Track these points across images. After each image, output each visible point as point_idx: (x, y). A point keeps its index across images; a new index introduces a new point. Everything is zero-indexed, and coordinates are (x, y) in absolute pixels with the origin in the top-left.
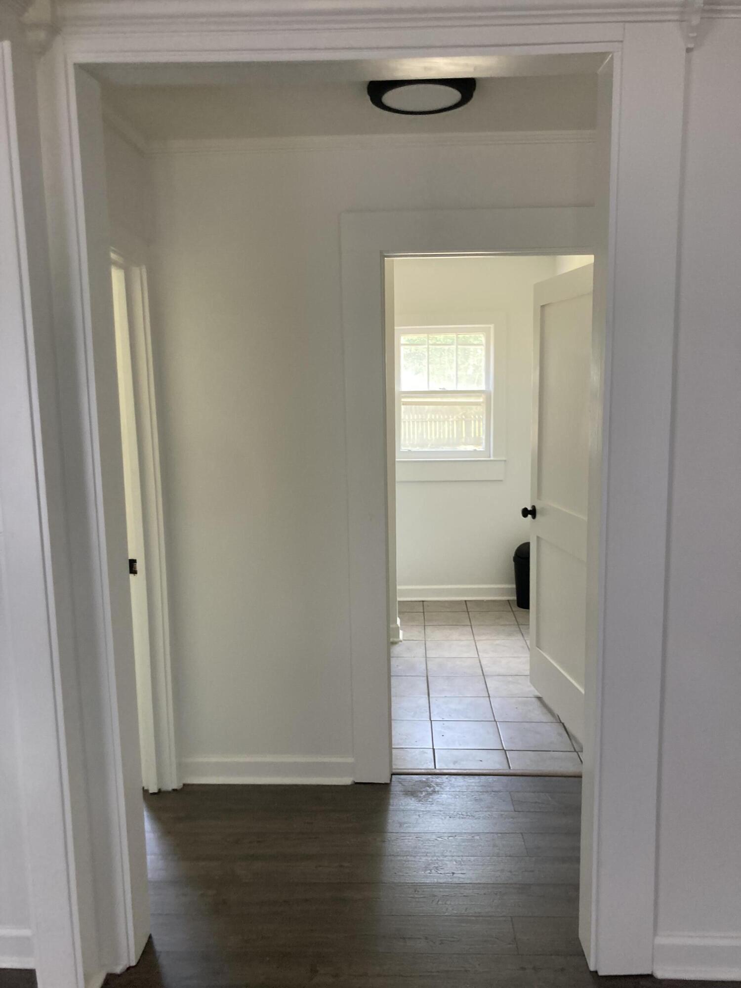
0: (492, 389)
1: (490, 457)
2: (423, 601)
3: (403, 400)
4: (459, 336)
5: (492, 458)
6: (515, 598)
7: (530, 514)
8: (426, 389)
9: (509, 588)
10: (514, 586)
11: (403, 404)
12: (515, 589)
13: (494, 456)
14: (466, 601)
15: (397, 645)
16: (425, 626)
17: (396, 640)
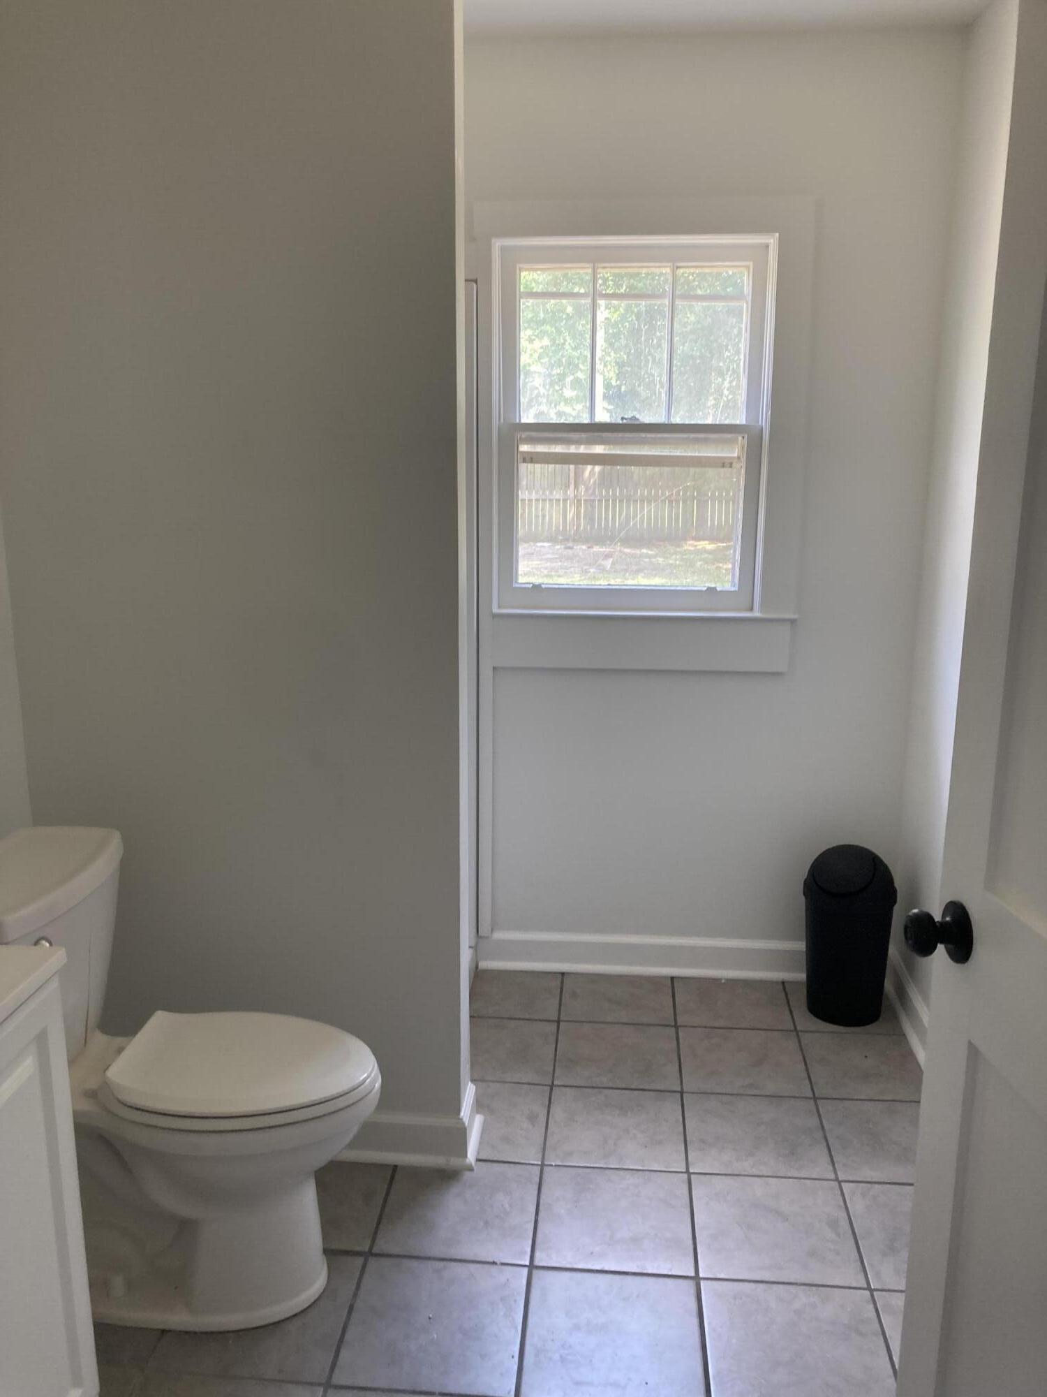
0: (764, 420)
1: (751, 609)
2: (563, 974)
3: (524, 448)
4: (680, 271)
5: (757, 614)
6: (802, 976)
7: (941, 943)
8: (585, 419)
9: (786, 951)
10: (801, 946)
11: (524, 461)
12: (805, 954)
13: (763, 606)
14: (672, 978)
15: (455, 1189)
16: (552, 1086)
17: (454, 1162)
